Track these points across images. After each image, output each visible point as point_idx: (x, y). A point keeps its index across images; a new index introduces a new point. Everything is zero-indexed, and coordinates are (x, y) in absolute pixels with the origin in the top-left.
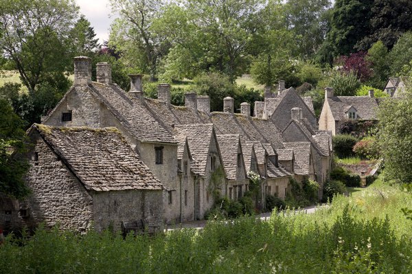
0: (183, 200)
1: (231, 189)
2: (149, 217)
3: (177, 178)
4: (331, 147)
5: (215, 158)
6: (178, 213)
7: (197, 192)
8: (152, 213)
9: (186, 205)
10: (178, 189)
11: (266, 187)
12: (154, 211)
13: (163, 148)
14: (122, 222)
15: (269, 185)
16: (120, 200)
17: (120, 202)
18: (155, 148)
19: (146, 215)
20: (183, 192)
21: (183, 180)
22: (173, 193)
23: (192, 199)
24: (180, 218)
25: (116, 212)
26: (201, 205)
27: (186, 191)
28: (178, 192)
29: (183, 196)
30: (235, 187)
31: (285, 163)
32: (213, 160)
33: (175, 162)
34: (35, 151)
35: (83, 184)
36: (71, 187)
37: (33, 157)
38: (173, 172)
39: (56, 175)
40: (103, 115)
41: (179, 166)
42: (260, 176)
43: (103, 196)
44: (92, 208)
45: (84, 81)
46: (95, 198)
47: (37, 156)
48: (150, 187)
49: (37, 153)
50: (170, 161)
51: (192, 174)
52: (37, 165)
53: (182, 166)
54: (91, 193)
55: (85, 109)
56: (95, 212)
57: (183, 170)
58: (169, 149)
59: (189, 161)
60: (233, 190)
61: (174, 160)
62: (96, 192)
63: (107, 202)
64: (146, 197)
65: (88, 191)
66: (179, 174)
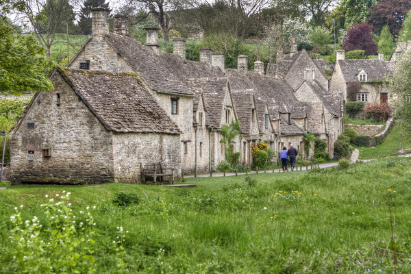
0: (198, 152)
1: (245, 143)
2: (167, 160)
3: (193, 129)
4: (342, 108)
5: (229, 111)
6: (193, 164)
7: (211, 144)
8: (169, 156)
9: (201, 156)
10: (193, 140)
11: (279, 143)
12: (171, 154)
13: (179, 98)
14: (141, 164)
15: (282, 141)
16: (139, 141)
17: (139, 144)
18: (171, 98)
19: (164, 157)
20: (198, 144)
21: (198, 131)
22: (188, 143)
23: (207, 150)
24: (195, 169)
25: (135, 153)
26: (216, 158)
27: (201, 143)
28: (193, 142)
29: (198, 147)
30: (249, 141)
31: (298, 121)
32: (228, 113)
33: (190, 114)
34: (57, 92)
35: (103, 125)
36: (91, 127)
37: (55, 98)
38: (189, 123)
39: (77, 115)
40: (120, 65)
41: (194, 118)
42: (273, 132)
43: (123, 137)
44: (112, 148)
45: (101, 31)
46: (115, 139)
47: (59, 97)
48: (168, 131)
49: (58, 95)
50: (186, 111)
51: (207, 126)
52: (58, 105)
53: (197, 117)
54: (111, 133)
55: (102, 59)
56: (114, 152)
57: (198, 121)
58: (185, 100)
59: (204, 114)
60: (247, 144)
61: (189, 111)
62: (115, 133)
63: (126, 142)
64: (164, 140)
65: (108, 131)
66: (195, 125)
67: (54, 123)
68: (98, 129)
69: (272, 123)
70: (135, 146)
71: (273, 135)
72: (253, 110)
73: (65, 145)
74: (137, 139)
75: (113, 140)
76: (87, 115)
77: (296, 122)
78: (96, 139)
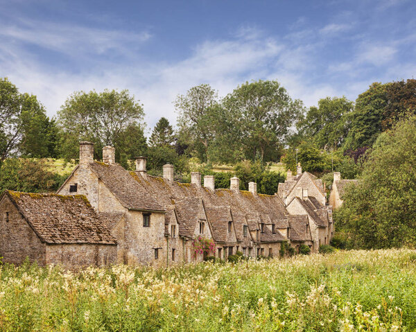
0: (170, 256)
1: (220, 250)
2: (102, 265)
3: (164, 239)
5: (203, 223)
7: (185, 251)
8: (105, 262)
9: (173, 260)
10: (165, 247)
12: (107, 261)
13: (151, 214)
15: (262, 247)
16: (74, 251)
18: (143, 214)
19: (99, 264)
20: (170, 250)
21: (170, 240)
22: (159, 250)
23: (181, 255)
25: (69, 260)
27: (173, 250)
28: (165, 249)
29: (170, 253)
30: (225, 248)
31: (282, 230)
32: (202, 225)
33: (162, 226)
34: (6, 211)
35: (39, 237)
36: (31, 239)
37: (5, 216)
38: (160, 233)
39: (20, 230)
40: (100, 187)
41: (166, 229)
42: (253, 240)
43: (56, 247)
44: (45, 256)
45: (86, 161)
46: (48, 249)
47: (8, 215)
48: (104, 242)
49: (7, 213)
50: (158, 224)
51: (180, 236)
52: (7, 221)
53: (170, 229)
54: (45, 245)
55: (87, 182)
56: (47, 260)
57: (170, 232)
58: (157, 215)
59: (177, 226)
60: (222, 250)
61: (161, 224)
62: (49, 244)
63: (60, 251)
64: (100, 250)
65: (43, 243)
66: (167, 236)
67: (4, 236)
68: (35, 240)
69: (252, 233)
70: (70, 254)
71: (252, 242)
72: (230, 223)
73: (12, 253)
74: (71, 249)
75: (47, 250)
76: (28, 230)
77: (280, 231)
78: (34, 249)
